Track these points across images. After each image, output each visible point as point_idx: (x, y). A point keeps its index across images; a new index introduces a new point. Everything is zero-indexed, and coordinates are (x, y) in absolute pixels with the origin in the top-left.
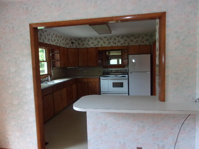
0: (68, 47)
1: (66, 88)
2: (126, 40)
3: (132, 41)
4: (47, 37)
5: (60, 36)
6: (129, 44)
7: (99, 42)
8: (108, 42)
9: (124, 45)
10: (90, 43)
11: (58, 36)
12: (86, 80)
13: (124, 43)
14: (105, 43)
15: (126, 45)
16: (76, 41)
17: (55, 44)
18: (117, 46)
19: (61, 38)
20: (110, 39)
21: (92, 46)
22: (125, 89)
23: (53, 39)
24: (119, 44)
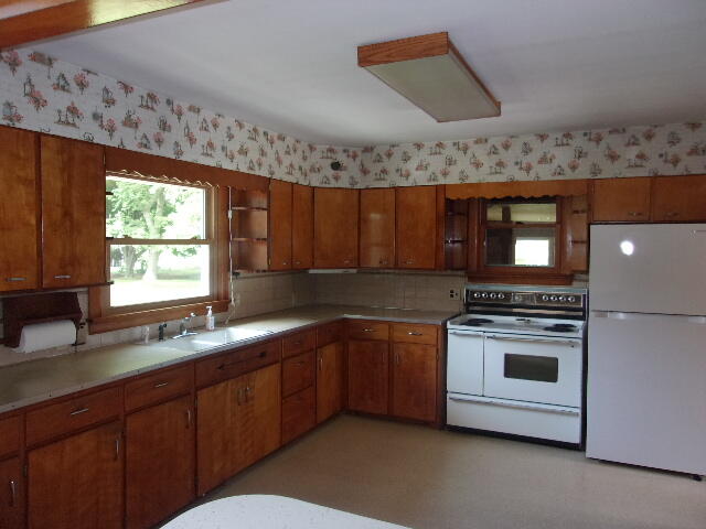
0: (315, 183)
1: (279, 365)
2: (580, 154)
3: (613, 157)
4: (202, 138)
5: (273, 134)
6: (600, 171)
7: (450, 162)
8: (493, 165)
9: (569, 175)
10: (412, 165)
11: (265, 134)
12: (382, 334)
13: (574, 168)
14: (478, 165)
15: (580, 177)
16: (355, 157)
17: (244, 169)
18: (538, 183)
19: (279, 145)
20: (501, 150)
21: (420, 178)
22: (565, 389)
23: (234, 146)
24: (545, 173)
